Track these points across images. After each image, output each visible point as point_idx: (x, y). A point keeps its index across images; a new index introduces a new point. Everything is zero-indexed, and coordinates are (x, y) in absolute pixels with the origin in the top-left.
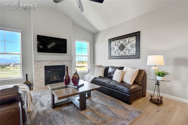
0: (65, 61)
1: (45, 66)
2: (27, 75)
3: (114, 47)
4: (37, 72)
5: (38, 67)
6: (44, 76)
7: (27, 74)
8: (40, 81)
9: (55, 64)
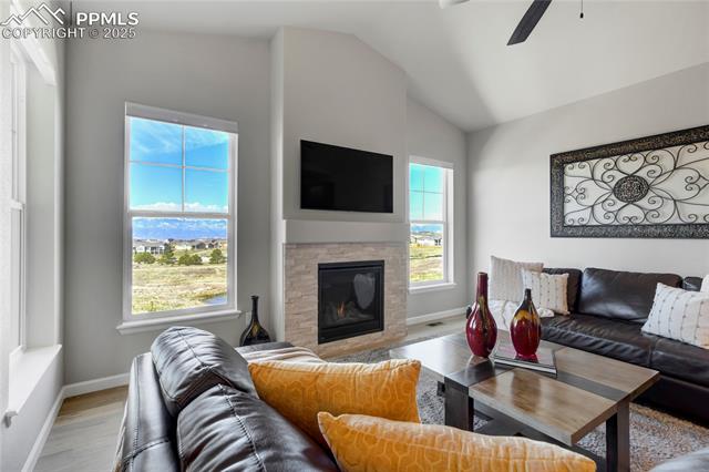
0: (383, 244)
1: (319, 265)
2: (255, 299)
3: (583, 185)
4: (294, 289)
5: (298, 268)
6: (316, 307)
7: (257, 295)
8: (302, 325)
9: (350, 254)
